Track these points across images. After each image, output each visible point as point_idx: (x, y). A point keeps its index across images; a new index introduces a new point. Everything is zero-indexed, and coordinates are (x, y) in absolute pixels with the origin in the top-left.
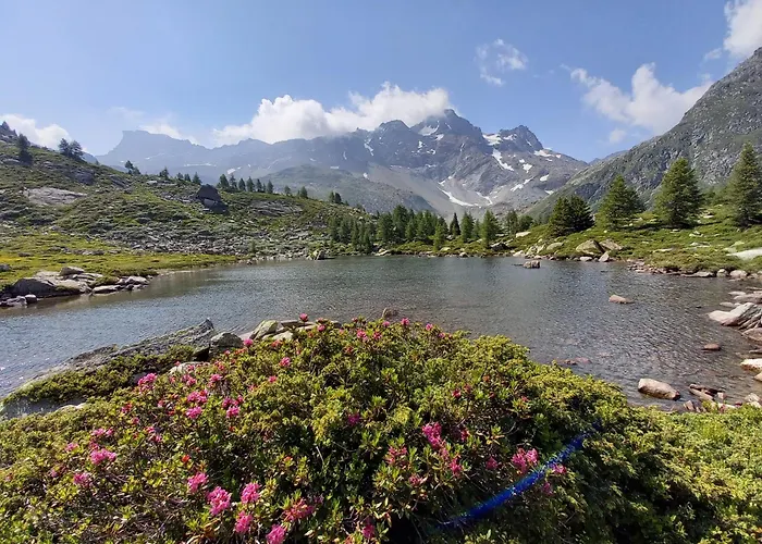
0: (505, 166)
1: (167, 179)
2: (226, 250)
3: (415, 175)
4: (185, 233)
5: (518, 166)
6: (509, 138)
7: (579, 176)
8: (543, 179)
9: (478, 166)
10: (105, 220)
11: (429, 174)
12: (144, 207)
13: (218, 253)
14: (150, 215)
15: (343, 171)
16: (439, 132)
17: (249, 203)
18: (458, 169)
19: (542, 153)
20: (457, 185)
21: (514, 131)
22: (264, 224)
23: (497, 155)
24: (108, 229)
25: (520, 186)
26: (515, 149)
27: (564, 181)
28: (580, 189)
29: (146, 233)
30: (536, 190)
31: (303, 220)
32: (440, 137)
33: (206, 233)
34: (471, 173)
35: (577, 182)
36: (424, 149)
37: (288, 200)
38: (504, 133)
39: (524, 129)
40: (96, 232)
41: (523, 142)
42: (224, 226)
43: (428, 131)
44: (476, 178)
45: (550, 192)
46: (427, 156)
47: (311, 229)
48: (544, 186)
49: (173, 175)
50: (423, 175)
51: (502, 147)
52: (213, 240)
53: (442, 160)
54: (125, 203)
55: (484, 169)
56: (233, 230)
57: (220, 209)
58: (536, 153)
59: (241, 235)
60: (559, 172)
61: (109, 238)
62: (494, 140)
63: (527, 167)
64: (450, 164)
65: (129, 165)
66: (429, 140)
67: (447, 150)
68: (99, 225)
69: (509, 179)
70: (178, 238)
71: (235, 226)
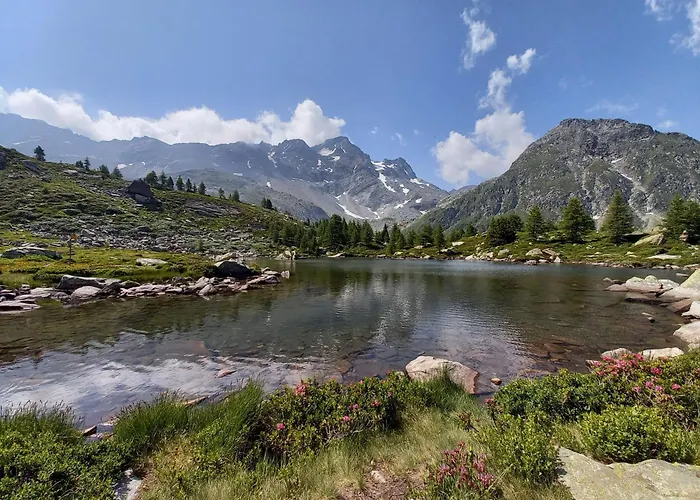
0: (389, 188)
1: (87, 169)
2: (172, 248)
3: (314, 188)
4: (123, 229)
5: (399, 190)
6: (392, 166)
7: (445, 201)
8: (418, 201)
9: (369, 186)
10: (25, 209)
11: (327, 189)
12: (71, 198)
13: (165, 251)
14: (80, 206)
15: (248, 178)
16: (336, 154)
17: (184, 202)
18: (351, 187)
19: (415, 181)
20: (350, 199)
21: (395, 161)
22: (201, 223)
23: (382, 178)
24: (33, 219)
25: (401, 206)
26: (396, 175)
27: (434, 205)
28: (446, 211)
29: (79, 226)
30: (413, 209)
31: (240, 222)
32: (337, 158)
33: (146, 229)
34: (362, 191)
35: (443, 206)
36: (323, 167)
37: (222, 202)
38: (387, 162)
39: (402, 161)
40: (18, 222)
41: (401, 170)
42: (163, 223)
43: (326, 153)
44: (366, 196)
45: (424, 213)
46: (326, 173)
47: (250, 231)
48: (418, 207)
49: (94, 166)
50: (321, 188)
51: (386, 172)
52: (154, 237)
53: (338, 178)
54: (46, 192)
55: (373, 188)
56: (172, 228)
57: (153, 205)
58: (412, 180)
59: (182, 233)
60: (429, 198)
61: (35, 230)
62: (380, 166)
63: (406, 191)
64: (345, 181)
65: (39, 151)
66: (327, 160)
67: (343, 169)
68: (21, 214)
69: (392, 199)
70: (116, 233)
71: (173, 224)
